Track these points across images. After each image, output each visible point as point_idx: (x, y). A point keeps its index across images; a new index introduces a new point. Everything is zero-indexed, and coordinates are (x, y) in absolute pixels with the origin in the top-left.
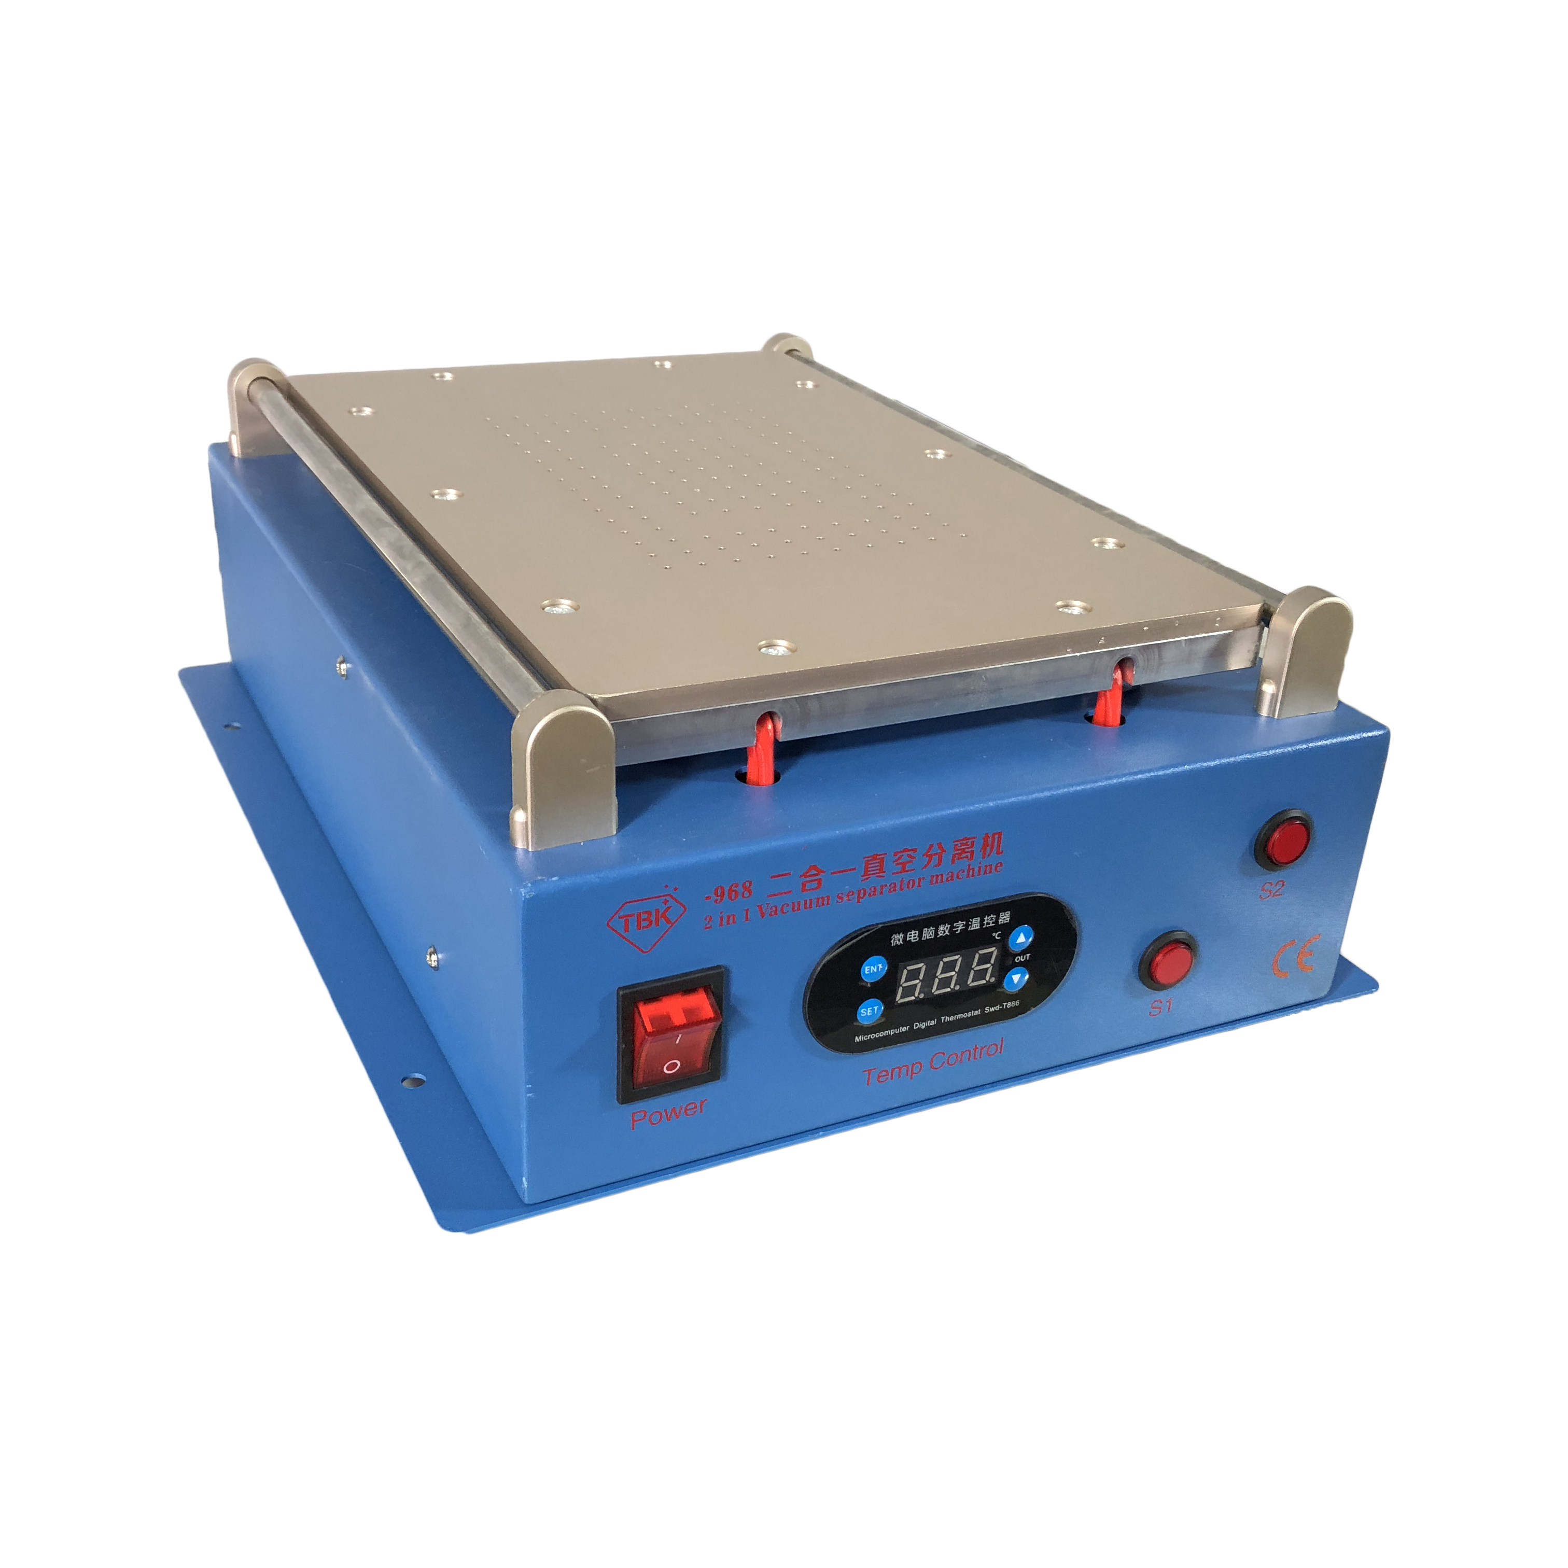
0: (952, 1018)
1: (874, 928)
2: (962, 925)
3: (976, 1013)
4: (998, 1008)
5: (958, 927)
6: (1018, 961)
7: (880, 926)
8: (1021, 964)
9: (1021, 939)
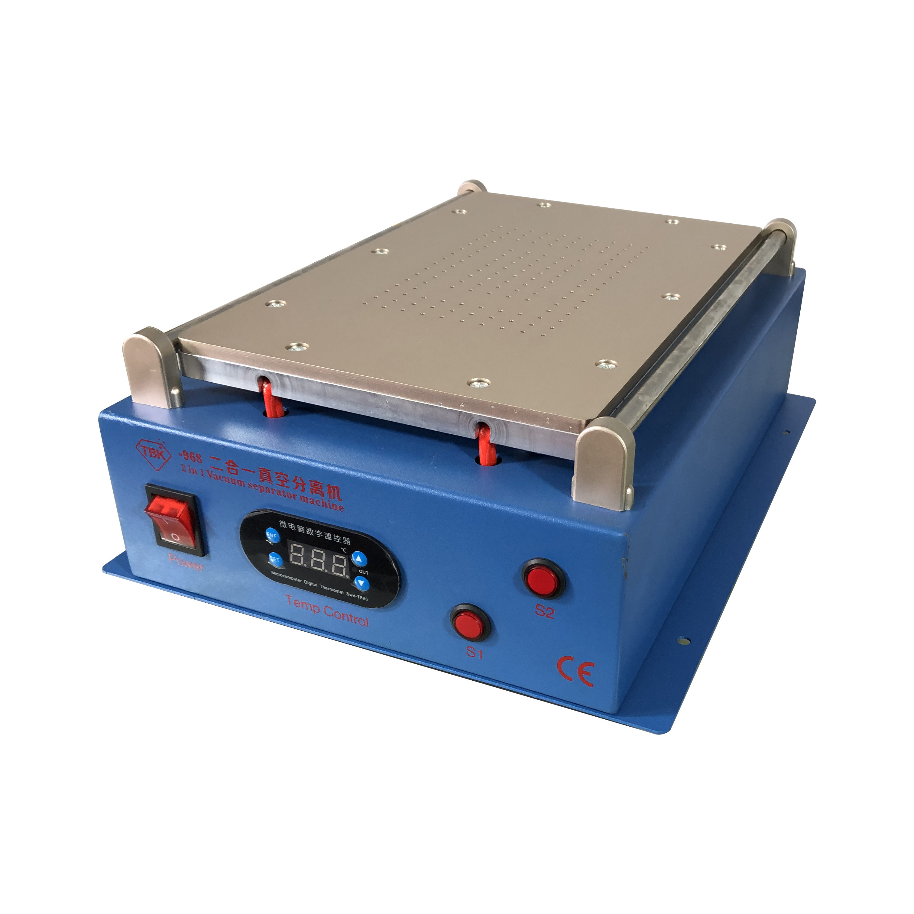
0: (326, 588)
1: (268, 511)
2: (320, 533)
3: (341, 592)
4: (354, 596)
5: (318, 534)
6: (360, 571)
7: (271, 512)
8: (362, 575)
9: (359, 559)
